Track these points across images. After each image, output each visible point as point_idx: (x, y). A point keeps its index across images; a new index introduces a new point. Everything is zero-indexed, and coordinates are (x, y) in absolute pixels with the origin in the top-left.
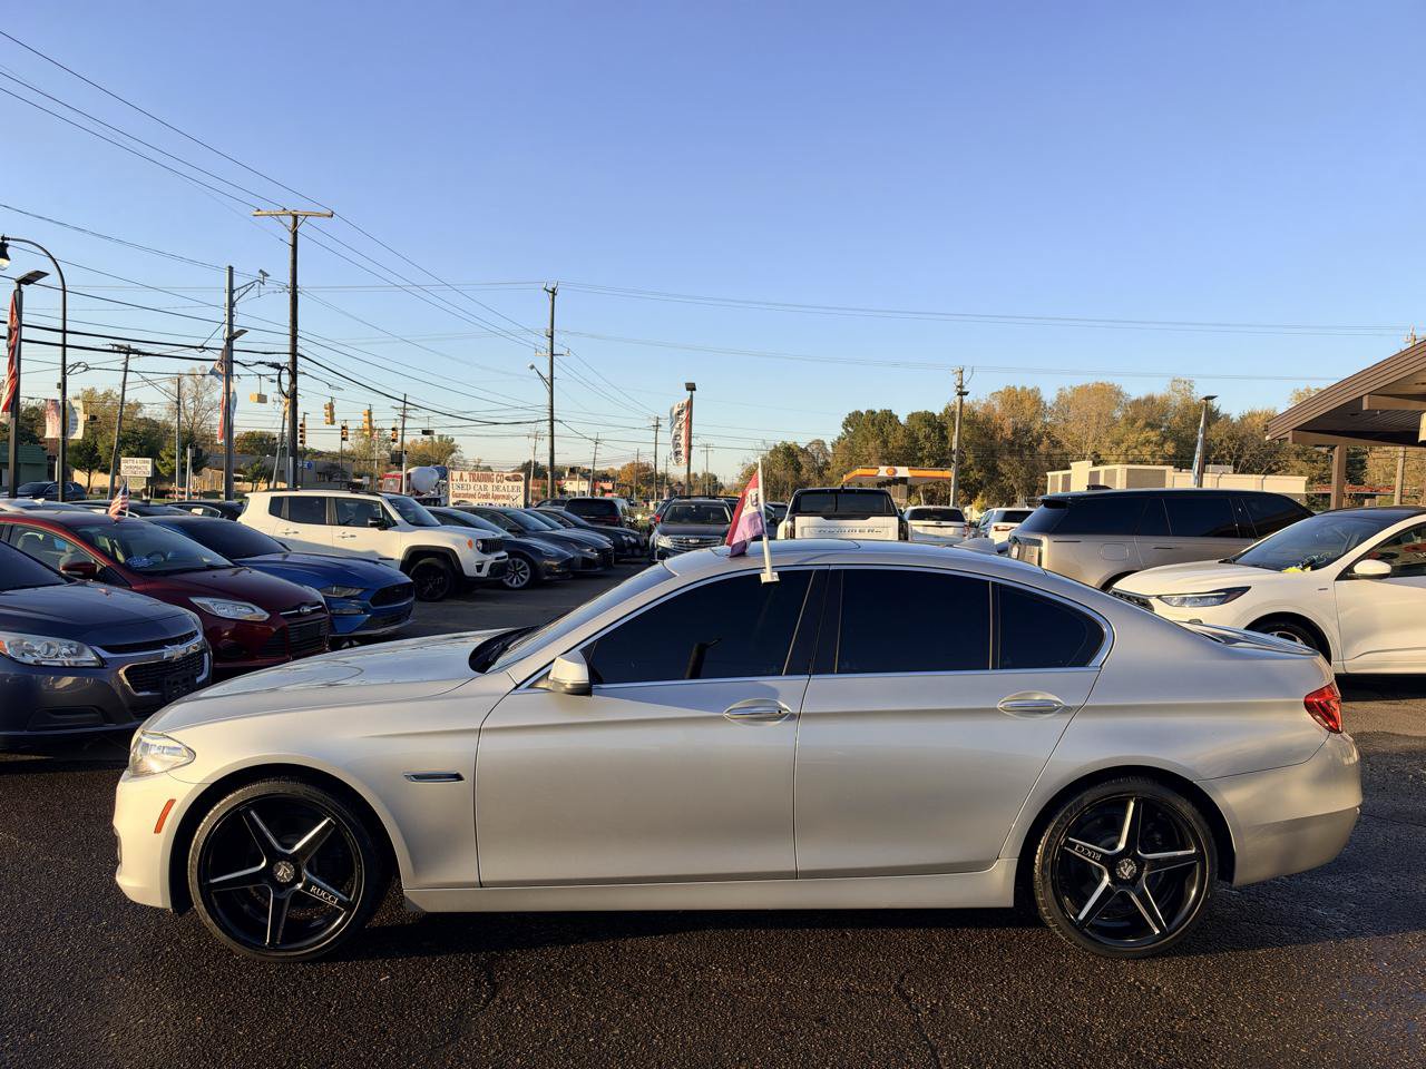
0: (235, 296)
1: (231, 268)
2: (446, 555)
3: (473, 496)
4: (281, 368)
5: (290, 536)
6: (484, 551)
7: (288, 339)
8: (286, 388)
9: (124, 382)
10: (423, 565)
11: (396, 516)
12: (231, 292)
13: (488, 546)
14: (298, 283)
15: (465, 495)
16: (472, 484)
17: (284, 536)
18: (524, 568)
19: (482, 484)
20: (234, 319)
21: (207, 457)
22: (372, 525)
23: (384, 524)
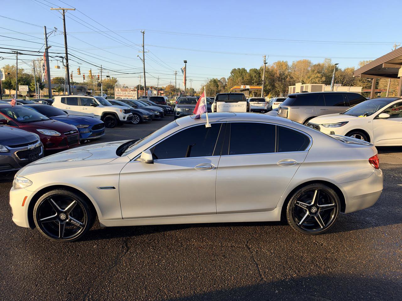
0: (47, 36)
1: (45, 27)
2: (114, 114)
3: (122, 96)
4: (63, 58)
5: (68, 109)
6: (125, 113)
7: (65, 49)
8: (65, 64)
9: (17, 63)
10: (107, 117)
11: (99, 103)
12: (46, 34)
13: (126, 112)
14: (66, 31)
15: (119, 96)
16: (122, 92)
17: (66, 109)
18: (138, 118)
19: (124, 92)
20: (48, 43)
21: (44, 85)
22: (92, 106)
23: (95, 105)
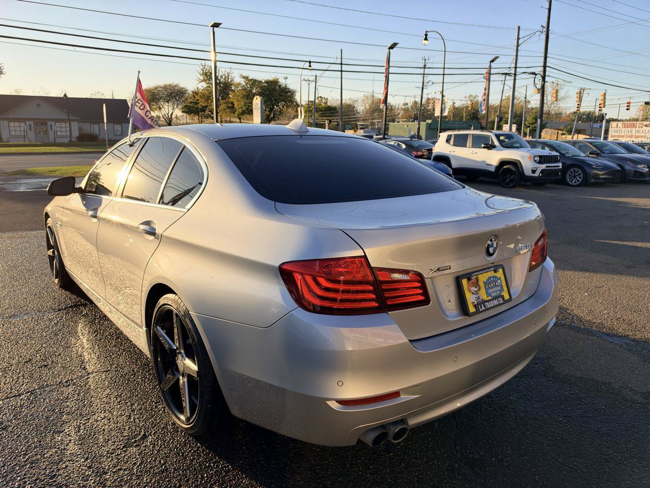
0: (520, 41)
1: (519, 27)
3: (623, 136)
4: (536, 75)
5: (452, 153)
6: (540, 162)
7: (542, 59)
10: (505, 168)
11: (496, 143)
12: (518, 39)
13: (543, 159)
14: (550, 29)
16: (623, 129)
19: (629, 129)
20: (519, 52)
22: (484, 147)
23: (490, 147)
